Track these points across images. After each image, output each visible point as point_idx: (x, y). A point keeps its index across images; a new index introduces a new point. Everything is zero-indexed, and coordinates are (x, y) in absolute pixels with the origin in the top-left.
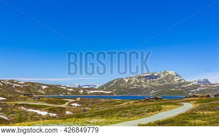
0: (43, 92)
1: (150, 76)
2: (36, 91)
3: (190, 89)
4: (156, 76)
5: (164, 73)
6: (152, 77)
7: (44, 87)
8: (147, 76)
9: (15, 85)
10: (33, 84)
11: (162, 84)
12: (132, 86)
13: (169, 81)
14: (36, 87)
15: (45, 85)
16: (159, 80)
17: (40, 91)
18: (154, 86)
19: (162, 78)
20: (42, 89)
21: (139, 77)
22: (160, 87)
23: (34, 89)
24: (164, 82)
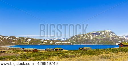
0: (28, 43)
1: (96, 33)
2: (24, 42)
3: (118, 41)
4: (99, 33)
5: (104, 32)
6: (97, 34)
7: (29, 40)
8: (94, 33)
9: (12, 39)
10: (23, 38)
11: (103, 38)
12: (85, 39)
13: (107, 36)
14: (24, 40)
15: (30, 39)
16: (101, 36)
17: (26, 42)
18: (97, 39)
19: (103, 34)
20: (28, 41)
21: (89, 34)
22: (101, 39)
23: (23, 41)
24: (104, 36)
